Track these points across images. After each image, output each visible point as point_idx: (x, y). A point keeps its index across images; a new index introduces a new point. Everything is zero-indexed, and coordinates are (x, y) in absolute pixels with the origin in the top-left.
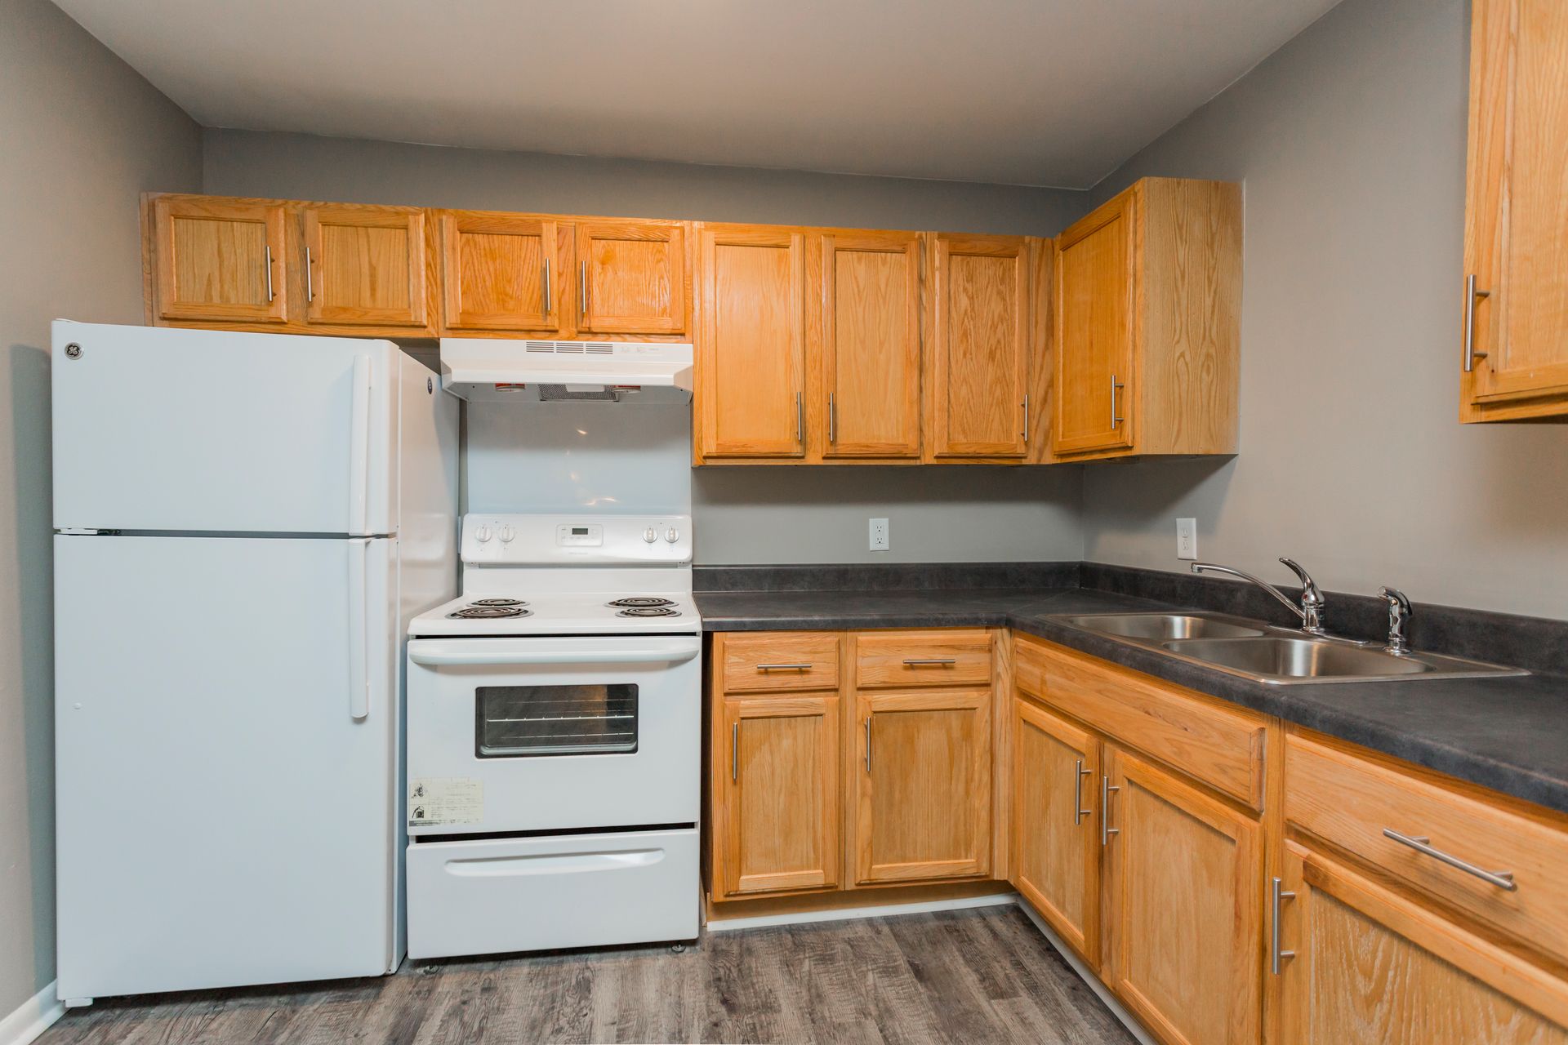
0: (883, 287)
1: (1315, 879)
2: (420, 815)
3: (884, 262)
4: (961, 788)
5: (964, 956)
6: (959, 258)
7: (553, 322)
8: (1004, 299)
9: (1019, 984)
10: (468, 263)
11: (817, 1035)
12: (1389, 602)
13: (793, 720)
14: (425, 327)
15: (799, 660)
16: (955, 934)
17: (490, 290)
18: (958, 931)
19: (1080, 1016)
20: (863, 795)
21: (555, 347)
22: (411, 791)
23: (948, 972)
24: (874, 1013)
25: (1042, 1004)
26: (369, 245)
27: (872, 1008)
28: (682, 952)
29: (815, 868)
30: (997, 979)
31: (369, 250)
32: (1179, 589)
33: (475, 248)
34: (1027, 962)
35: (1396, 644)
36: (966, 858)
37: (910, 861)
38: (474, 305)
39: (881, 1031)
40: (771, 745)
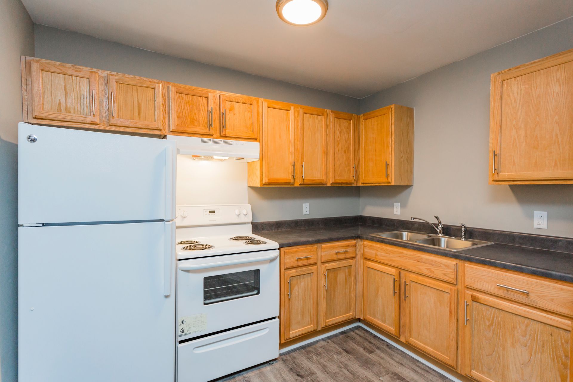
0: (317, 127)
1: (474, 299)
2: (183, 331)
3: (317, 119)
4: (348, 292)
5: (355, 344)
6: (337, 119)
7: (212, 132)
8: (348, 134)
9: (374, 348)
10: (179, 105)
11: (332, 377)
12: (462, 227)
13: (304, 275)
14: (161, 130)
15: (306, 255)
16: (349, 338)
17: (188, 117)
18: (349, 337)
19: (393, 352)
20: (324, 297)
21: (212, 141)
22: (179, 322)
23: (354, 349)
24: (343, 367)
25: (383, 352)
26: (138, 94)
27: (341, 365)
28: (273, 363)
29: (311, 325)
30: (368, 348)
31: (138, 96)
32: (396, 224)
33: (182, 99)
34: (372, 341)
35: (463, 238)
36: (350, 313)
37: (336, 317)
38: (181, 123)
39: (348, 371)
40: (298, 285)
